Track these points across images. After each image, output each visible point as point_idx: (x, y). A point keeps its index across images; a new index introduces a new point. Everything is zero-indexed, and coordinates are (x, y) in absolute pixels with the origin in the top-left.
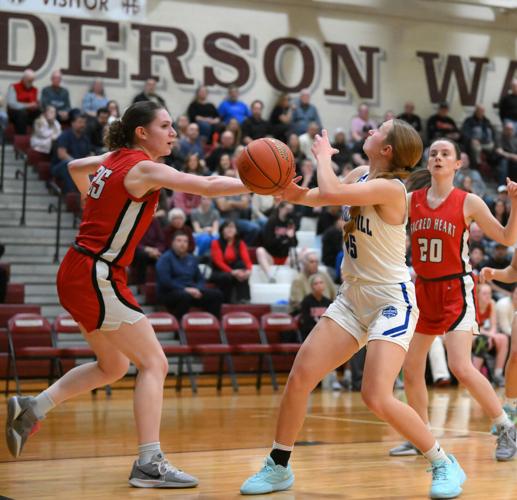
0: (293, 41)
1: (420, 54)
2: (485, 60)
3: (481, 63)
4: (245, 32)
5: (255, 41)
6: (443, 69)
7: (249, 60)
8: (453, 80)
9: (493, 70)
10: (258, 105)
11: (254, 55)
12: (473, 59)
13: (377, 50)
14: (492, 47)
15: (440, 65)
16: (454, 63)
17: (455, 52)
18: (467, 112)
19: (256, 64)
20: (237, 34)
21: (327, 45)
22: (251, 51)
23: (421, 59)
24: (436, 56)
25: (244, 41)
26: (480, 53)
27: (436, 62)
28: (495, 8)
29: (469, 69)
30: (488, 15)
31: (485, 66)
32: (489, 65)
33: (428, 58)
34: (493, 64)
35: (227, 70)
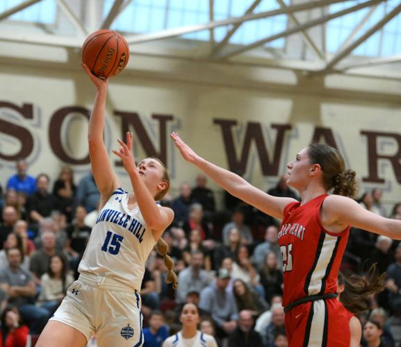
0: (79, 110)
1: (217, 122)
2: (288, 127)
3: (283, 130)
4: (29, 100)
5: (39, 110)
6: (242, 137)
7: (33, 130)
8: (253, 149)
9: (297, 136)
10: (43, 179)
11: (39, 125)
12: (274, 126)
13: (170, 118)
14: (295, 112)
15: (239, 133)
16: (254, 130)
17: (255, 119)
18: (270, 182)
19: (41, 135)
20: (19, 103)
21: (117, 113)
22: (35, 121)
23: (218, 128)
24: (234, 123)
25: (27, 111)
26: (282, 119)
27: (234, 129)
28: (297, 72)
29: (270, 137)
30: (291, 79)
31: (287, 133)
32: (293, 132)
33: (226, 126)
34: (297, 131)
35: (9, 141)
